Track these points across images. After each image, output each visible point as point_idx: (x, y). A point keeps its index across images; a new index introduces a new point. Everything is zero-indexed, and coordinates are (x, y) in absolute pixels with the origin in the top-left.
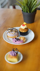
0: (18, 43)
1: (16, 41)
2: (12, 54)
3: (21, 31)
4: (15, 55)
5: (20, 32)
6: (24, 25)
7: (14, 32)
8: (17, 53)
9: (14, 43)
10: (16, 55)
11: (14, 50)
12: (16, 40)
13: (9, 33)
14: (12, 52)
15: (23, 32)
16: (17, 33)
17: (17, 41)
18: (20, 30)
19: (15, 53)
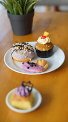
0: (33, 72)
1: (28, 68)
2: (20, 93)
3: (39, 49)
4: (25, 95)
5: (37, 50)
6: (45, 37)
7: (24, 51)
8: (30, 91)
9: (26, 71)
10: (28, 95)
11: (25, 84)
12: (29, 65)
13: (15, 52)
14: (21, 88)
15: (44, 50)
16: (30, 53)
17: (31, 68)
18: (37, 47)
19: (27, 91)
